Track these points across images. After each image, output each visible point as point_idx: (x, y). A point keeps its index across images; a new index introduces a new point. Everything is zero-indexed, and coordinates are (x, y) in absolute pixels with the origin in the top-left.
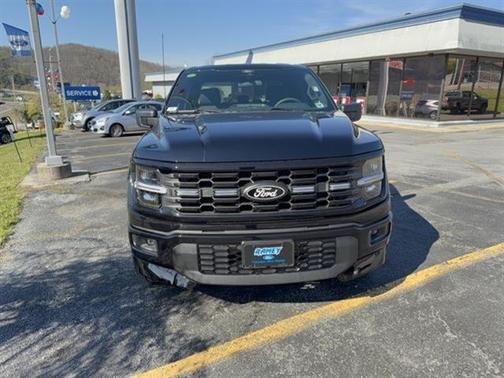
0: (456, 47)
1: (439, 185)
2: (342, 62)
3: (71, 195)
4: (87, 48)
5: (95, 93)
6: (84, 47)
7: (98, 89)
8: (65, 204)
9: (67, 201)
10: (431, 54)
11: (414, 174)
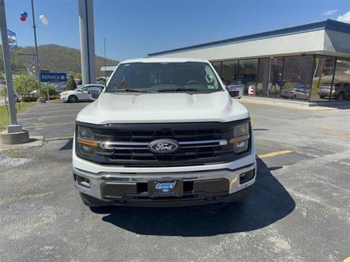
0: (322, 49)
1: (328, 156)
2: (239, 60)
3: (21, 159)
4: (62, 48)
5: (63, 77)
6: (60, 47)
7: (65, 75)
8: (14, 168)
9: (17, 164)
10: (304, 55)
11: (305, 145)
